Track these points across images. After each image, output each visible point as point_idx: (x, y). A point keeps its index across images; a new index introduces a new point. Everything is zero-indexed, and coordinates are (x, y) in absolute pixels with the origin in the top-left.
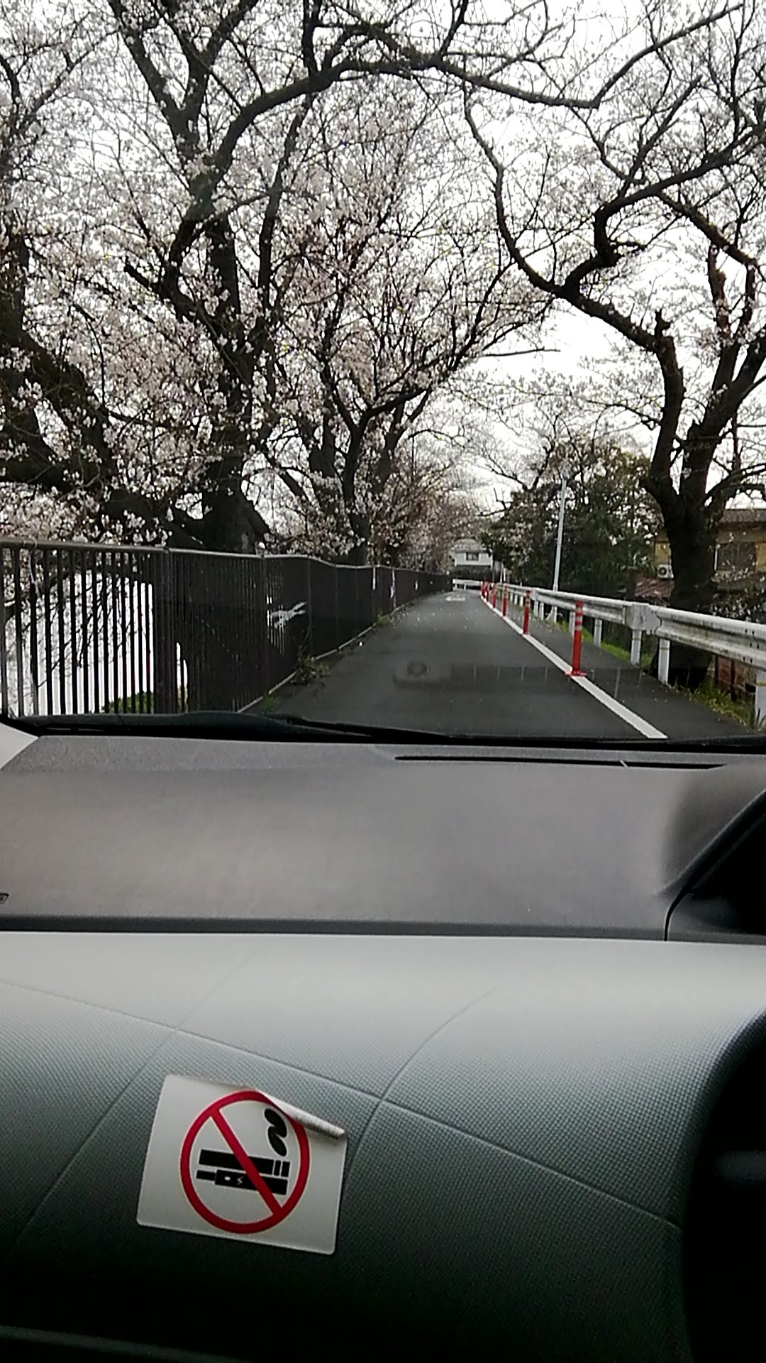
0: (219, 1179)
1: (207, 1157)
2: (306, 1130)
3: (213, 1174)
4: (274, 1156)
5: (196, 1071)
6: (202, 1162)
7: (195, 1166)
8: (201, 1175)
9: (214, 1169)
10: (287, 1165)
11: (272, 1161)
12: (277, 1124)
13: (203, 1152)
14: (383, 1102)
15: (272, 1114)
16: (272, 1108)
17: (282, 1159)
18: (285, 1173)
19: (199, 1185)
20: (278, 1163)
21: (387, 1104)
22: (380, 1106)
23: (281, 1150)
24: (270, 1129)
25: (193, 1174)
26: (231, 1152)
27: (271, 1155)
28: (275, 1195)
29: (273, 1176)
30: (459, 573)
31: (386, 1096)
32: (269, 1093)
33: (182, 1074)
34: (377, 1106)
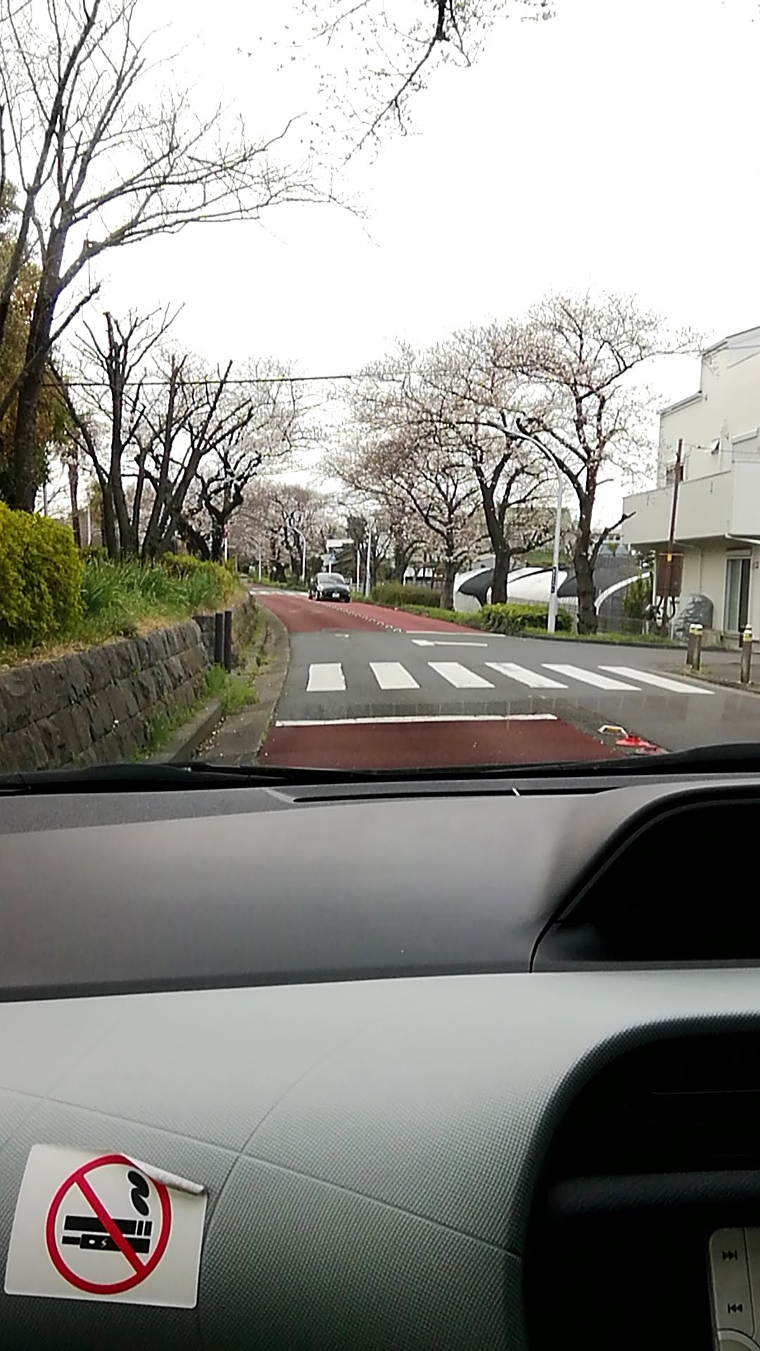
0: (84, 1242)
1: (72, 1223)
2: (168, 1189)
3: (78, 1238)
4: (137, 1216)
5: (59, 1138)
6: (67, 1228)
7: (60, 1231)
8: (67, 1240)
9: (78, 1234)
10: (149, 1224)
11: (135, 1222)
12: (140, 1185)
13: (68, 1218)
14: (243, 1156)
16: (136, 1171)
17: (145, 1219)
18: (148, 1233)
19: (65, 1251)
20: (141, 1223)
21: (246, 1158)
22: (240, 1160)
23: (143, 1209)
24: (133, 1191)
25: (59, 1240)
26: (96, 1216)
27: (134, 1215)
28: (138, 1254)
29: (136, 1236)
31: (246, 1150)
32: (132, 1156)
33: (48, 1143)
34: (236, 1160)
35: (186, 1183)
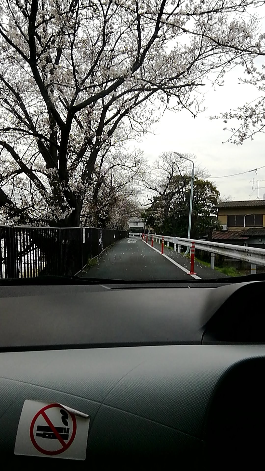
0: (44, 436)
1: (39, 428)
2: (75, 416)
3: (42, 434)
4: (64, 426)
5: (35, 397)
6: (38, 430)
7: (35, 431)
8: (38, 435)
9: (42, 432)
10: (68, 429)
11: (63, 428)
12: (65, 414)
13: (38, 426)
14: (103, 405)
15: (63, 411)
16: (64, 409)
17: (67, 427)
18: (68, 432)
19: (37, 439)
20: (65, 428)
23: (66, 424)
24: (62, 417)
25: (35, 434)
26: (48, 426)
27: (63, 426)
28: (64, 440)
29: (63, 433)
30: (131, 230)
31: (104, 402)
32: (62, 404)
33: (31, 399)
34: (100, 406)
35: (82, 414)
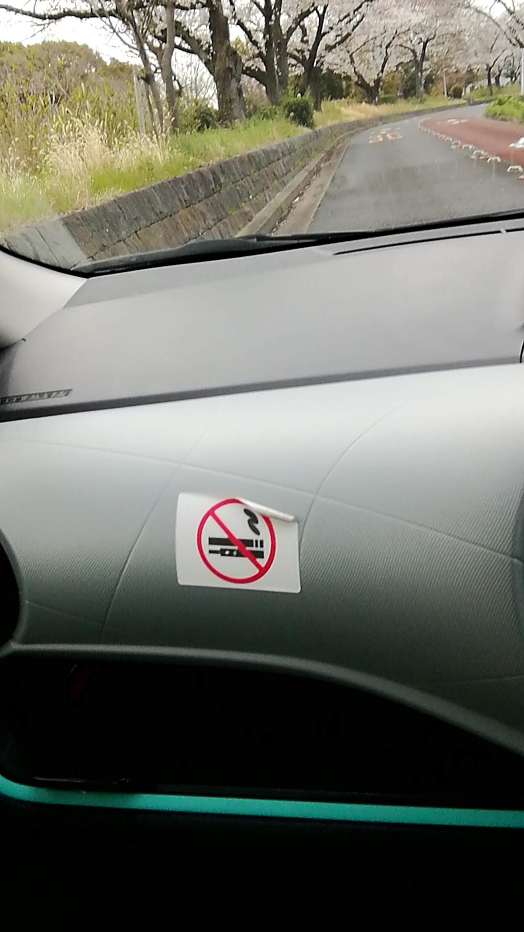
0: (222, 553)
1: (212, 541)
2: (271, 519)
3: (218, 550)
5: (196, 487)
6: (210, 544)
7: (206, 547)
8: (211, 552)
10: (262, 541)
11: (253, 540)
15: (247, 512)
16: (247, 508)
17: (259, 538)
18: (262, 546)
19: (210, 558)
20: (256, 540)
21: (320, 498)
23: (257, 532)
24: (249, 521)
25: (206, 553)
26: (226, 536)
27: (251, 536)
28: (258, 560)
29: (255, 549)
31: (319, 493)
33: (189, 492)
34: (314, 500)
35: (281, 515)
